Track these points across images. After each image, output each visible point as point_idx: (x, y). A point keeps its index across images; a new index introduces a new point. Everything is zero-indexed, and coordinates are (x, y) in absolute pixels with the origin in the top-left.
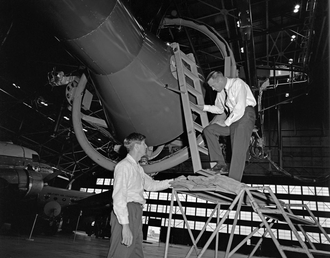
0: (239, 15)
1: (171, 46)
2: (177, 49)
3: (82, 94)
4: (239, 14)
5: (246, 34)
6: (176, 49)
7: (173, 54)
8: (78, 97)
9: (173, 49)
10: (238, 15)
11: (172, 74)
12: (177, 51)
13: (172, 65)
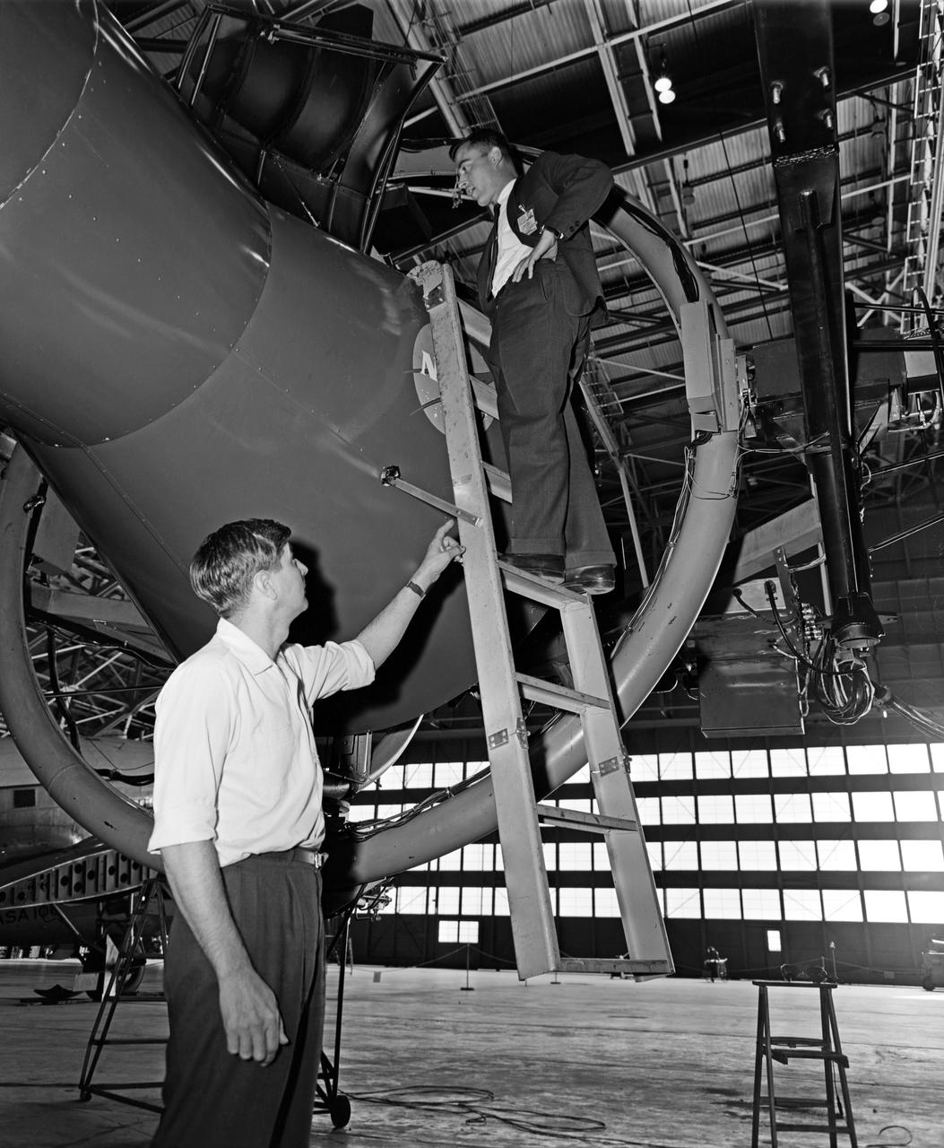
0: (776, 99)
1: (415, 278)
2: (443, 296)
3: (26, 510)
4: (775, 90)
5: (807, 194)
6: (437, 295)
7: (426, 319)
8: (10, 524)
9: (426, 296)
10: (772, 98)
11: (424, 413)
12: (440, 303)
13: (423, 372)
